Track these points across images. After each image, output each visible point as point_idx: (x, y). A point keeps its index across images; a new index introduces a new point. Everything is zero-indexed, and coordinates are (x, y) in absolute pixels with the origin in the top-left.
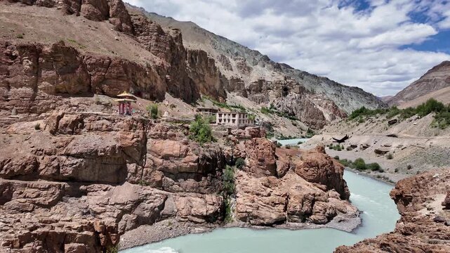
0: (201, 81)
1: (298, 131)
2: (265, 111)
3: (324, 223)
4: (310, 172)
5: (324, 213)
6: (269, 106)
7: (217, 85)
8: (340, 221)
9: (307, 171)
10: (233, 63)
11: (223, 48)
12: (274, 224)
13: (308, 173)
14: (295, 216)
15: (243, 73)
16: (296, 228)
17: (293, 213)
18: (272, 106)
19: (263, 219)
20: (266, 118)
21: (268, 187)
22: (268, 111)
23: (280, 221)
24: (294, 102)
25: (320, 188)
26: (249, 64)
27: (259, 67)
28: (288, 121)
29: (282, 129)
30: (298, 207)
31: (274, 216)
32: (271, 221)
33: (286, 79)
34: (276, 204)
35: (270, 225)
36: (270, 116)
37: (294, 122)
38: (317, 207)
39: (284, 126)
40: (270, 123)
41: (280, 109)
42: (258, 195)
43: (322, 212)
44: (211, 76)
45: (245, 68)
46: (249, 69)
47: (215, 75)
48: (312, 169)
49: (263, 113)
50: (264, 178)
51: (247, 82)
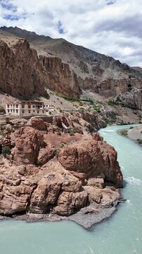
0: (56, 82)
1: (137, 118)
2: (111, 103)
3: (67, 215)
4: (68, 161)
5: (68, 205)
6: (115, 99)
7: (72, 84)
8: (87, 213)
9: (66, 159)
10: (90, 67)
11: (85, 56)
12: (14, 214)
13: (66, 161)
14: (37, 207)
15: (97, 74)
16: (34, 220)
17: (35, 204)
18: (118, 99)
19: (3, 209)
20: (110, 109)
21: (23, 175)
22: (114, 103)
23: (20, 212)
24: (136, 95)
25: (76, 176)
26: (102, 67)
27: (109, 69)
28: (130, 111)
29: (124, 116)
30: (39, 198)
31: (14, 207)
32: (10, 212)
33: (130, 77)
34: (21, 194)
35: (9, 215)
36: (115, 107)
37: (135, 111)
38: (63, 198)
39: (126, 114)
40: (113, 112)
41: (124, 101)
42: (8, 184)
43: (65, 204)
44: (65, 77)
45: (98, 71)
46: (102, 71)
47: (70, 77)
48: (70, 157)
49: (109, 105)
50: (22, 166)
51: (99, 81)
